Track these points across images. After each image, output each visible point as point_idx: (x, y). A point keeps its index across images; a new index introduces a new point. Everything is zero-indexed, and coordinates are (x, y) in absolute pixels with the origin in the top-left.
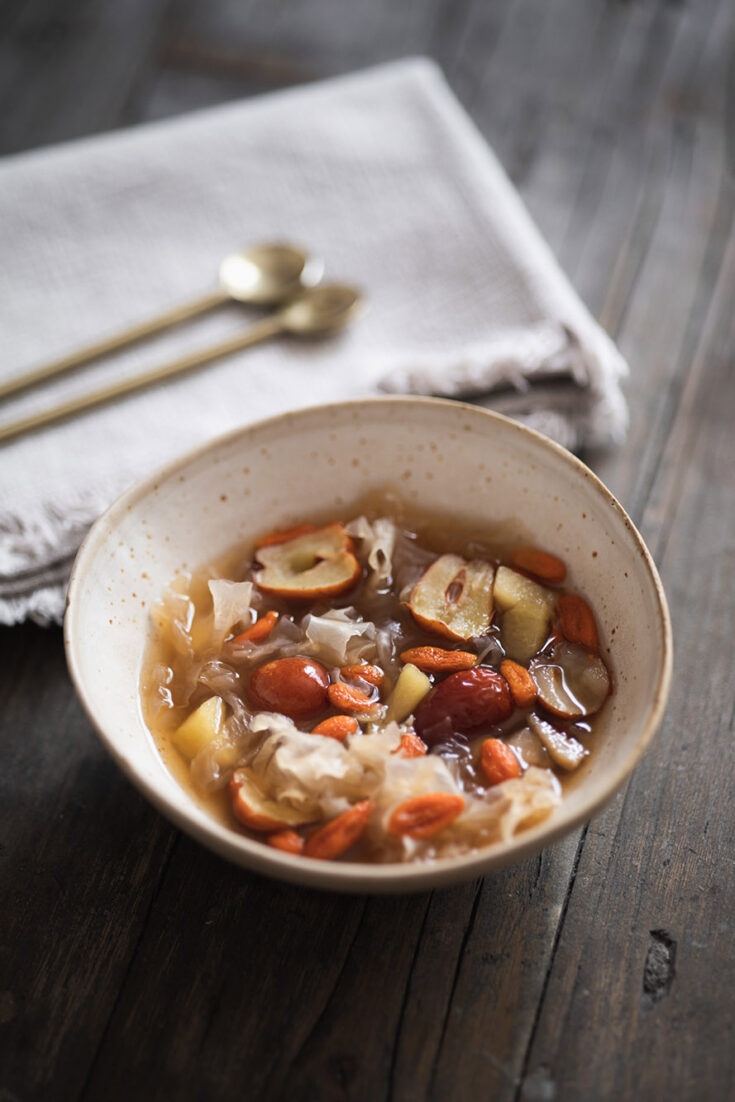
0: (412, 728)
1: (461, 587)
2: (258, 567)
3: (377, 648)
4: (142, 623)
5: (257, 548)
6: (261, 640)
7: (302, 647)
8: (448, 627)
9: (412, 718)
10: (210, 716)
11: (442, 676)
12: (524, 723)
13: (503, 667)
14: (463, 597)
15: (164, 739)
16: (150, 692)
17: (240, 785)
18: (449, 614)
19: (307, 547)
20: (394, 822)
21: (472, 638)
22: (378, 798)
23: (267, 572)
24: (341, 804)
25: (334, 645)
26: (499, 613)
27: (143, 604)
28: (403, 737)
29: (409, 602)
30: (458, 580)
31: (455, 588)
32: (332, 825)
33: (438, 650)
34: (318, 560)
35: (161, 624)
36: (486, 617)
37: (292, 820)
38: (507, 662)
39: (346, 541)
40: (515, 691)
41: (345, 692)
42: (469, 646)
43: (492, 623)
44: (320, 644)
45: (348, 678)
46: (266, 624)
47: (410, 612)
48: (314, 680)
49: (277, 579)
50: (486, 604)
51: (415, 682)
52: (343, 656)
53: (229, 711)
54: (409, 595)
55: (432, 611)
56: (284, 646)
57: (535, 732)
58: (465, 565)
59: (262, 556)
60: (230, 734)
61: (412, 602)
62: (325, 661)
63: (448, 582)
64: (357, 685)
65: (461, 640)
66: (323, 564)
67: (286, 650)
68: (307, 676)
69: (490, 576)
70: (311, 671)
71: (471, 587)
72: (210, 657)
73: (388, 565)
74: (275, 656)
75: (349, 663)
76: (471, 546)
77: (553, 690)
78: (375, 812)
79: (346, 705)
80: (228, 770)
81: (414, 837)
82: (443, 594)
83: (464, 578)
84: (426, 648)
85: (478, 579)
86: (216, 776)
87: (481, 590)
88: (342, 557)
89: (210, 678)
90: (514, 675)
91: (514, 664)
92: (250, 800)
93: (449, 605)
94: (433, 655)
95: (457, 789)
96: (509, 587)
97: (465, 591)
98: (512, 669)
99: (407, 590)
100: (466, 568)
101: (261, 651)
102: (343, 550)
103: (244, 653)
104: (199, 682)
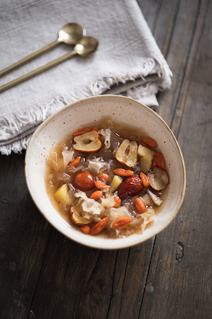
0: (117, 195)
1: (129, 150)
2: (74, 143)
3: (107, 169)
4: (44, 161)
5: (74, 136)
6: (76, 166)
7: (87, 169)
8: (126, 163)
9: (117, 192)
10: (63, 190)
11: (125, 178)
12: (146, 193)
13: (140, 175)
14: (130, 154)
15: (52, 196)
16: (47, 182)
17: (73, 213)
18: (126, 159)
19: (87, 136)
20: (113, 226)
21: (132, 167)
22: (109, 217)
23: (77, 144)
24: (99, 219)
25: (96, 169)
26: (139, 158)
27: (44, 156)
28: (115, 198)
29: (115, 156)
30: (128, 148)
31: (128, 150)
32: (97, 225)
33: (123, 170)
34: (90, 141)
35: (49, 161)
36: (136, 160)
37: (87, 223)
38: (141, 173)
39: (98, 136)
40: (144, 184)
41: (99, 184)
42: (132, 169)
43: (137, 162)
44: (92, 168)
45: (100, 179)
46: (77, 161)
47: (116, 159)
48: (90, 179)
49: (80, 147)
50: (136, 156)
51: (118, 180)
52: (98, 172)
53: (69, 188)
54: (115, 153)
55: (122, 159)
56: (82, 168)
57: (149, 195)
58: (130, 143)
59: (76, 139)
60: (69, 196)
61: (116, 156)
62: (93, 173)
63: (126, 149)
64: (102, 181)
65: (129, 167)
66: (92, 142)
67: (83, 170)
68: (89, 178)
69: (137, 147)
70: (89, 177)
71: (131, 150)
72: (63, 172)
73: (109, 144)
74: (80, 172)
75: (100, 174)
76: (131, 137)
77: (154, 183)
78: (108, 221)
79: (99, 187)
80: (69, 207)
81: (118, 229)
82: (124, 153)
83: (130, 148)
84: (120, 169)
85: (133, 148)
86: (66, 209)
87: (134, 151)
88: (97, 141)
89: (63, 178)
90: (143, 178)
91: (143, 174)
92: (75, 218)
93: (126, 156)
94: (122, 172)
95: (129, 215)
96: (142, 151)
97: (130, 151)
98: (143, 176)
99: (115, 151)
100: (130, 144)
101: (76, 170)
102: (97, 139)
103: (72, 171)
104: (60, 180)
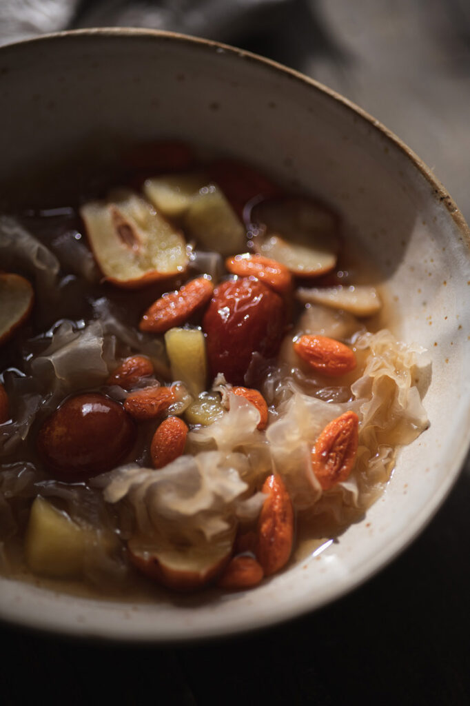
8: (159, 271)
9: (220, 377)
12: (302, 304)
13: (232, 268)
14: (140, 234)
18: (146, 260)
20: (321, 479)
21: (187, 265)
24: (256, 500)
26: (182, 225)
29: (105, 276)
30: (119, 223)
31: (125, 231)
32: (265, 527)
36: (175, 238)
38: (230, 260)
41: (142, 399)
42: (192, 273)
51: (188, 340)
52: (103, 367)
54: (97, 266)
57: (316, 304)
61: (107, 274)
63: (114, 232)
64: (143, 385)
71: (136, 221)
75: (112, 371)
79: (153, 410)
85: (134, 210)
93: (137, 252)
97: (136, 228)
98: (240, 263)
100: (113, 209)
101: (26, 422)
103: (15, 438)
104: (7, 500)
